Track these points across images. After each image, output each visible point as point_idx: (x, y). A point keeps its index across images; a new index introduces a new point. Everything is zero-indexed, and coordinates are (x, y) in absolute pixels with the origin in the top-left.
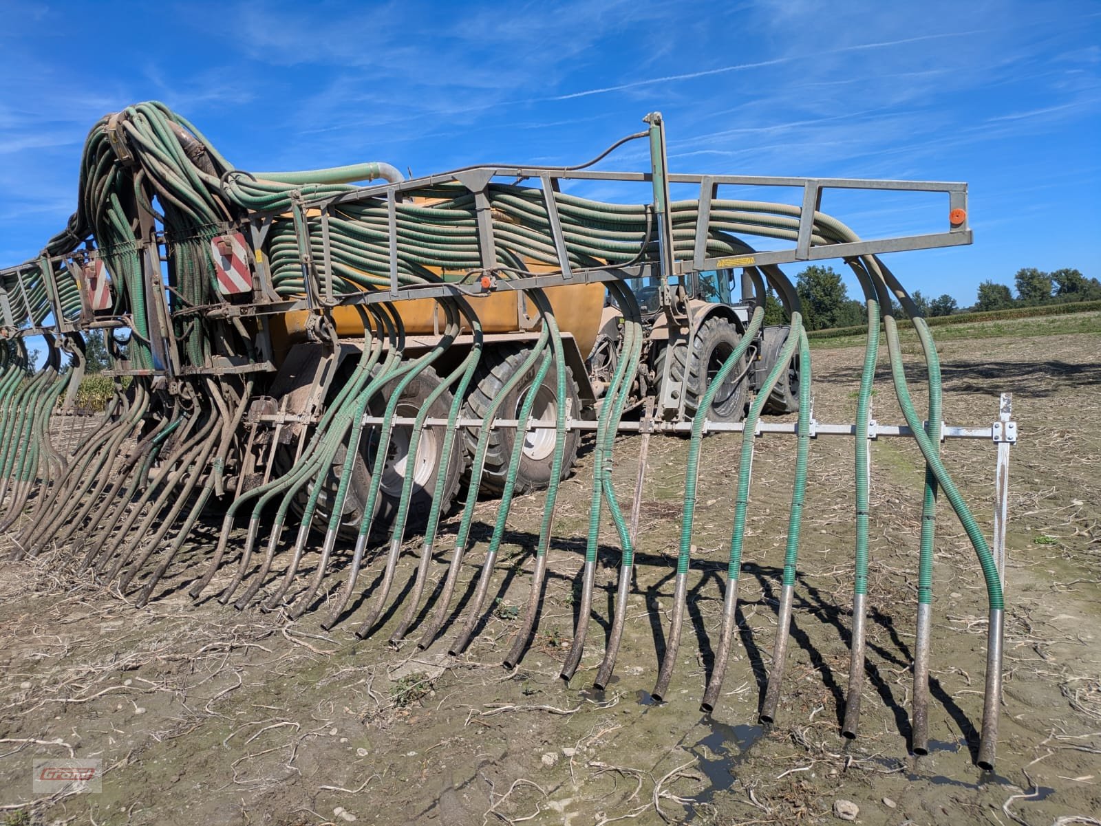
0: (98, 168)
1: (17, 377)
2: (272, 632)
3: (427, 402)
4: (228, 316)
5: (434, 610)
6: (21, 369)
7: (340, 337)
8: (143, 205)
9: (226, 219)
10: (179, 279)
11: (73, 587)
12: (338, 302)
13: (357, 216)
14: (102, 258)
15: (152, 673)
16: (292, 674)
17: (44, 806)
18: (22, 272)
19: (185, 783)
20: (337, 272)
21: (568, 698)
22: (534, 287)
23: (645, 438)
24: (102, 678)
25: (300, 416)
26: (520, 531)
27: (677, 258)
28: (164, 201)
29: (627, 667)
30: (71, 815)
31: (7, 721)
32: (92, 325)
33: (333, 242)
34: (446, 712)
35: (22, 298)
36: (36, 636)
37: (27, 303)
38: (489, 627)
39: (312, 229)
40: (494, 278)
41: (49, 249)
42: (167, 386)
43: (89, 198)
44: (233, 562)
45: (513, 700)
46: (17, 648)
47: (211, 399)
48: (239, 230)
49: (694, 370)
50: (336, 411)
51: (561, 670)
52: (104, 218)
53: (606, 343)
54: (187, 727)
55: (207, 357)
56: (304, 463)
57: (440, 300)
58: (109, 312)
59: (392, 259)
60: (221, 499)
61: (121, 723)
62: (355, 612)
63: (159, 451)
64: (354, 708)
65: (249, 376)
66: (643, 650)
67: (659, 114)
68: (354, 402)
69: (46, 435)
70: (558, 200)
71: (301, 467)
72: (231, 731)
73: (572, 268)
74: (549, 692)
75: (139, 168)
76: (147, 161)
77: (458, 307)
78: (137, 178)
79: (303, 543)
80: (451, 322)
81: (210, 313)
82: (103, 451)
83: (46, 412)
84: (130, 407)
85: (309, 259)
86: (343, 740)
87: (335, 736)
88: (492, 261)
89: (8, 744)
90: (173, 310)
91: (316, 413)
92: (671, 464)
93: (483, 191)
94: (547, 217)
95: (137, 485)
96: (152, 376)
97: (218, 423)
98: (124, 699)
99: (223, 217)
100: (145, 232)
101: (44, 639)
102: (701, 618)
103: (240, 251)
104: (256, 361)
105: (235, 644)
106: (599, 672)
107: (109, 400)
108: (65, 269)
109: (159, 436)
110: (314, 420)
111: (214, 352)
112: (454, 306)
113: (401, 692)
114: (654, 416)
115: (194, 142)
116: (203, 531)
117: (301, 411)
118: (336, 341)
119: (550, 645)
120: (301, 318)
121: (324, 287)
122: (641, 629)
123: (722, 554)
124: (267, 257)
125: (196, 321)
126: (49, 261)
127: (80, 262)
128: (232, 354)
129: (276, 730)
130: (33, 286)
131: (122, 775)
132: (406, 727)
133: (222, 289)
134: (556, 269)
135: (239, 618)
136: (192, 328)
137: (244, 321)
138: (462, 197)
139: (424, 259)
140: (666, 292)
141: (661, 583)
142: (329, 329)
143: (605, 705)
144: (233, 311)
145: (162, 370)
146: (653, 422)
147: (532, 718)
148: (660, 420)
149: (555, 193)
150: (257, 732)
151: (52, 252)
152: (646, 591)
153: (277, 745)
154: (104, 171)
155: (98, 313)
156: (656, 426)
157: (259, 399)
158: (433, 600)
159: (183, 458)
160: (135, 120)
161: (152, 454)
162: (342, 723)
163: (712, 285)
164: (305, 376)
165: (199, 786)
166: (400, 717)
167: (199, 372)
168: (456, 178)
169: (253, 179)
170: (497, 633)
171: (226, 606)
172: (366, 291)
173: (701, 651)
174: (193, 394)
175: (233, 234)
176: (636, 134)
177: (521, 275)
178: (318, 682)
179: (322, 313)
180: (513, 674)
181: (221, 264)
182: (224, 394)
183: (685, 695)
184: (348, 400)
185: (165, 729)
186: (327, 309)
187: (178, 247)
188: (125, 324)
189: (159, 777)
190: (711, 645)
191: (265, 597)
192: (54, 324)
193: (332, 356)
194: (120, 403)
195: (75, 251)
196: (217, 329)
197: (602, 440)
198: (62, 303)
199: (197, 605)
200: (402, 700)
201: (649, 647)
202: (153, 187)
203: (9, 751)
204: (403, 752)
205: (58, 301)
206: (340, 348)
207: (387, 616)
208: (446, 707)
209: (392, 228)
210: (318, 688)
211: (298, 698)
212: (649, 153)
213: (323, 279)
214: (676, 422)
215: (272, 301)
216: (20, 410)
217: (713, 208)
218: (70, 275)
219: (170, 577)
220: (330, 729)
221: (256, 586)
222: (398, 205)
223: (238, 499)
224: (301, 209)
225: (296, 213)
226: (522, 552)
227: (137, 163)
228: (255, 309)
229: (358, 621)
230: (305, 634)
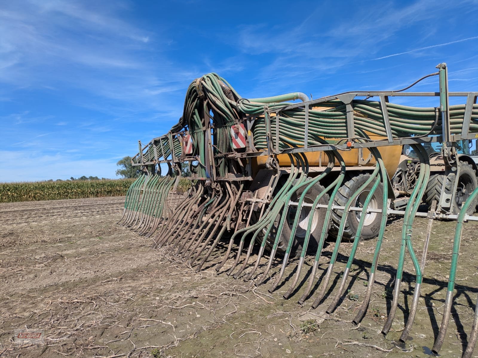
0: (191, 99)
1: (157, 179)
2: (248, 290)
3: (318, 197)
4: (236, 157)
5: (317, 291)
6: (159, 175)
7: (281, 167)
8: (206, 113)
9: (237, 118)
10: (218, 142)
11: (173, 261)
12: (281, 152)
13: (291, 116)
14: (190, 134)
15: (202, 301)
16: (257, 310)
17: (164, 349)
18: (162, 139)
19: (215, 350)
20: (281, 139)
21: (386, 344)
22: (373, 146)
23: (430, 221)
24: (185, 300)
25: (262, 200)
26: (357, 258)
27: (452, 133)
28: (214, 111)
29: (417, 333)
30: (174, 355)
31: (152, 312)
32: (185, 160)
33: (280, 127)
34: (326, 340)
35: (161, 149)
36: (160, 279)
37: (163, 151)
38: (344, 302)
39: (272, 121)
40: (353, 142)
41: (172, 131)
42: (211, 184)
43: (187, 111)
44: (231, 258)
45: (358, 340)
46: (154, 283)
47: (227, 190)
48: (242, 123)
49: (448, 187)
50: (278, 199)
51: (382, 330)
52: (192, 119)
53: (401, 172)
54: (216, 326)
55: (226, 173)
56: (263, 220)
57: (327, 152)
58: (191, 155)
59: (306, 134)
60: (229, 232)
61: (192, 320)
62: (282, 287)
63: (206, 210)
64: (284, 330)
65: (242, 182)
66: (425, 326)
67: (445, 64)
68: (286, 195)
69: (166, 201)
70: (388, 106)
71: (262, 221)
72: (233, 331)
73: (394, 137)
74: (376, 339)
75: (206, 99)
76: (209, 96)
77: (334, 155)
78: (205, 103)
79: (261, 254)
80: (330, 161)
81: (229, 156)
82: (186, 209)
83: (167, 192)
84: (196, 192)
85: (270, 134)
86: (280, 344)
87: (276, 341)
88: (353, 134)
89: (152, 321)
90: (214, 155)
91: (269, 199)
92: (434, 233)
93: (350, 103)
94: (382, 114)
95: (198, 223)
96: (205, 181)
97: (229, 200)
98: (192, 310)
99: (236, 117)
100: (206, 124)
101: (163, 281)
102: (457, 314)
103: (242, 131)
104: (245, 176)
105: (234, 294)
106: (403, 334)
107: (189, 189)
108: (177, 138)
109: (207, 204)
110: (268, 202)
111: (229, 172)
112: (333, 154)
113: (305, 327)
114: (436, 210)
115: (227, 88)
116: (220, 243)
117: (263, 197)
118: (279, 169)
119: (375, 316)
120: (265, 159)
121: (275, 146)
122: (423, 315)
123: (467, 282)
124: (252, 133)
125: (223, 159)
126: (172, 135)
127: (182, 135)
128: (236, 173)
129: (251, 334)
130: (165, 144)
131: (192, 342)
132: (307, 344)
133: (234, 146)
134: (386, 138)
135: (235, 282)
136: (222, 162)
137: (242, 159)
138: (340, 106)
139: (320, 134)
140: (445, 150)
141: (433, 293)
142: (276, 164)
143: (406, 351)
144: (238, 155)
145: (210, 178)
146: (435, 214)
147: (367, 350)
148: (439, 213)
149: (386, 103)
150: (244, 333)
151: (173, 132)
152: (425, 296)
153: (252, 341)
154: (193, 101)
155: (187, 155)
156: (437, 216)
157: (246, 191)
158: (317, 286)
159: (215, 214)
160: (206, 80)
161: (204, 211)
162: (279, 336)
163: (459, 145)
164: (264, 182)
165: (221, 353)
166: (304, 338)
167: (223, 180)
168: (338, 98)
169: (249, 102)
170: (348, 306)
171: (230, 276)
172: (293, 148)
173: (459, 331)
174: (220, 188)
175: (240, 124)
176: (431, 74)
177: (366, 141)
178: (268, 315)
179: (273, 157)
180: (357, 328)
181: (234, 136)
182: (232, 188)
183: (451, 353)
184: (283, 194)
185: (207, 326)
186: (276, 155)
187: (218, 129)
188: (197, 160)
189: (206, 346)
190: (464, 329)
191: (245, 275)
192: (171, 159)
193: (277, 175)
194: (193, 190)
195: (181, 131)
196: (231, 163)
197: (407, 220)
198: (175, 151)
199: (218, 274)
200: (306, 330)
201: (428, 325)
202: (211, 106)
203: (153, 324)
204: (307, 355)
205: (173, 150)
206: (280, 172)
207: (296, 291)
208: (326, 337)
209: (306, 120)
210: (268, 318)
211: (259, 321)
212: (439, 82)
213: (275, 143)
214: (448, 215)
215: (253, 151)
216: (157, 191)
217: (474, 108)
218: (178, 140)
219: (208, 261)
220: (274, 338)
221: (242, 270)
222: (310, 110)
223: (236, 232)
224: (268, 114)
225: (266, 115)
226: (359, 269)
227: (206, 97)
228: (246, 155)
229: (284, 290)
230: (262, 293)
